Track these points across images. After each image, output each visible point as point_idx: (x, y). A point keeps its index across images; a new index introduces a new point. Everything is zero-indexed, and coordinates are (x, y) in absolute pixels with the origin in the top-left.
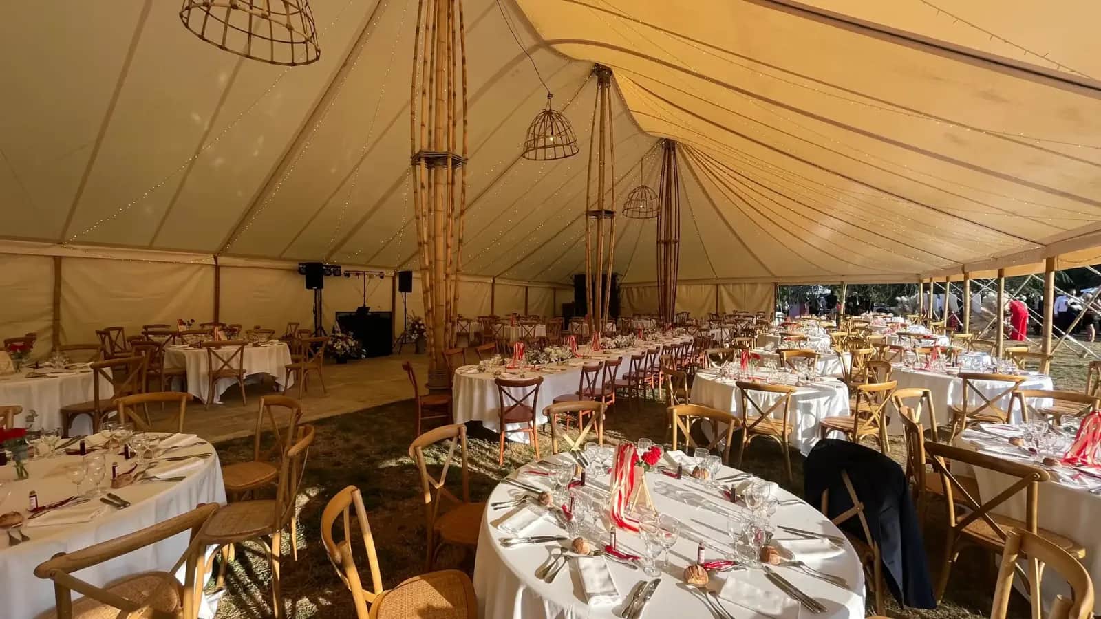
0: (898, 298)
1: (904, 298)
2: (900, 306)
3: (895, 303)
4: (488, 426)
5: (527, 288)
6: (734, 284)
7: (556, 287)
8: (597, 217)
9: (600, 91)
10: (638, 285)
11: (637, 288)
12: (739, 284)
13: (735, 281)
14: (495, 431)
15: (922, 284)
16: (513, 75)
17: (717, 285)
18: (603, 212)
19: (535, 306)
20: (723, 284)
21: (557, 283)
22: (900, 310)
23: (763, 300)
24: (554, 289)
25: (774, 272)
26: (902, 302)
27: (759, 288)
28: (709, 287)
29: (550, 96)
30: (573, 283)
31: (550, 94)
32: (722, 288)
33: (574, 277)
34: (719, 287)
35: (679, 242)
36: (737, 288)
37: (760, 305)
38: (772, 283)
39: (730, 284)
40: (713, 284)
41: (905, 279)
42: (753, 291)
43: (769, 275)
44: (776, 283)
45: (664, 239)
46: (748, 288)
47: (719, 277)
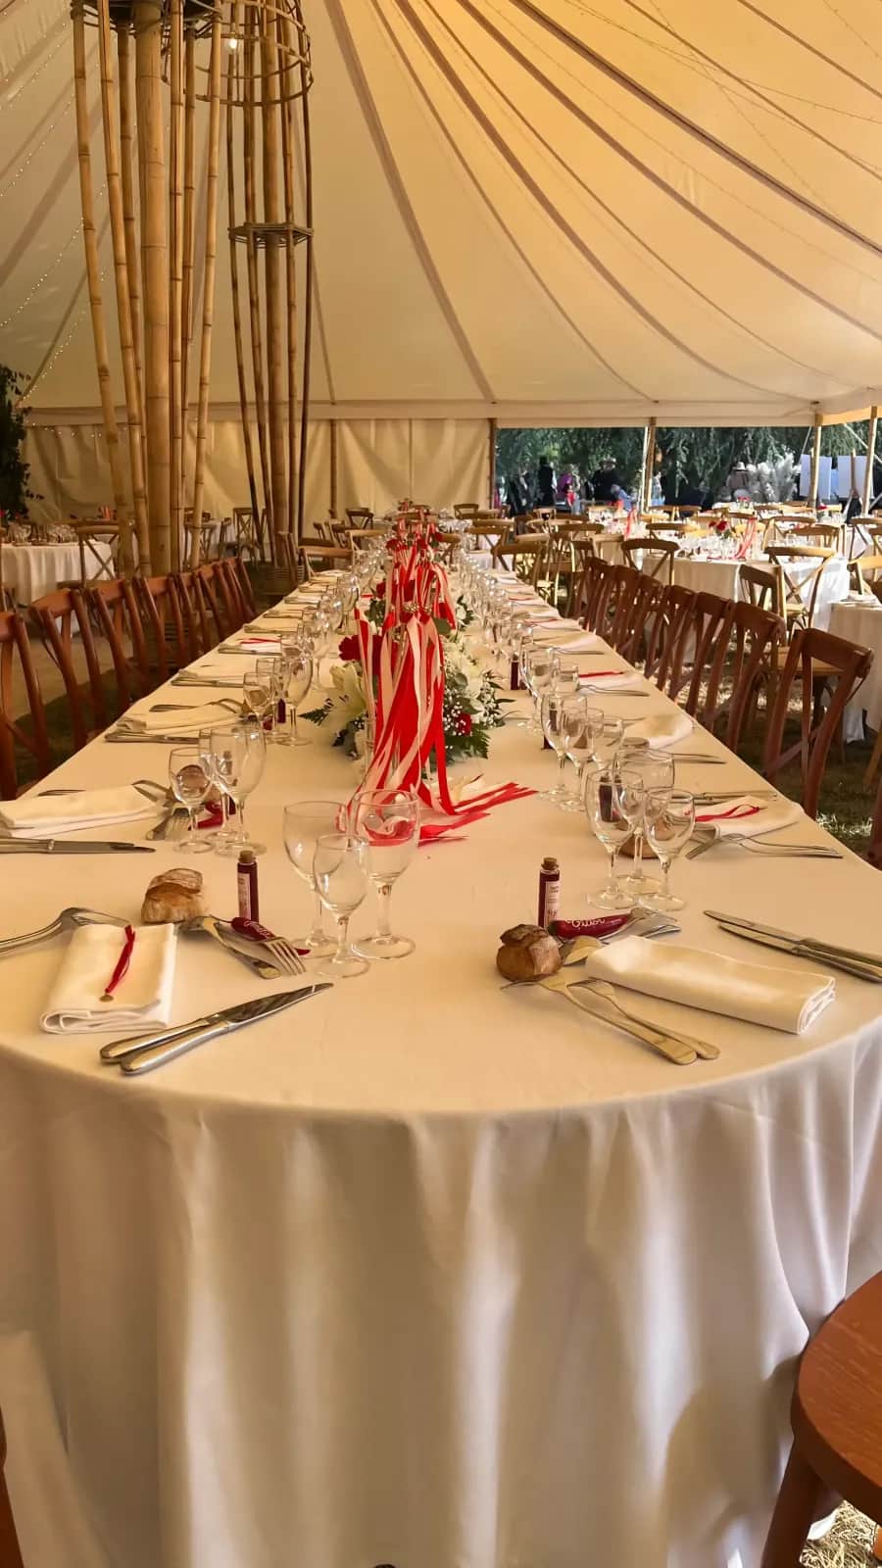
1: (765, 467)
6: (379, 421)
10: (75, 420)
11: (76, 428)
12: (395, 420)
13: (389, 412)
15: (820, 429)
25: (494, 387)
26: (759, 477)
27: (450, 432)
32: (346, 432)
34: (337, 428)
35: (309, 238)
36: (389, 431)
37: (452, 486)
38: (484, 419)
39: (369, 420)
40: (322, 420)
41: (786, 415)
42: (434, 444)
43: (479, 395)
44: (492, 421)
45: (260, 219)
46: (419, 432)
47: (338, 397)
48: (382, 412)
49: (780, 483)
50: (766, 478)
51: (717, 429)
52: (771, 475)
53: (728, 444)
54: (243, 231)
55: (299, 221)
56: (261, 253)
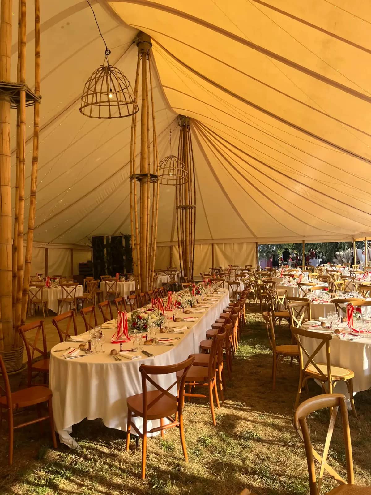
0: (337, 253)
1: (341, 253)
2: (339, 259)
3: (335, 256)
4: (113, 424)
5: (46, 249)
6: (225, 244)
7: (74, 248)
8: (140, 180)
9: (141, 61)
12: (230, 244)
13: (228, 241)
14: (120, 429)
15: (355, 242)
16: (63, 27)
17: (213, 245)
18: (149, 175)
19: (55, 267)
20: (217, 244)
21: (74, 244)
22: (339, 261)
23: (248, 256)
24: (72, 250)
25: (256, 234)
27: (245, 246)
28: (207, 246)
29: (107, 52)
30: (91, 245)
31: (107, 50)
32: (216, 247)
33: (91, 239)
34: (214, 246)
35: (195, 208)
36: (228, 246)
37: (246, 260)
38: (254, 242)
39: (222, 244)
40: (210, 244)
41: (344, 239)
42: (240, 249)
43: (252, 236)
44: (257, 243)
45: (184, 205)
46: (236, 247)
47: (214, 238)
48: (226, 242)
49: (347, 257)
50: (342, 256)
51: (329, 243)
52: (343, 255)
53: (333, 246)
54: (179, 207)
55: (193, 204)
56: (184, 211)
